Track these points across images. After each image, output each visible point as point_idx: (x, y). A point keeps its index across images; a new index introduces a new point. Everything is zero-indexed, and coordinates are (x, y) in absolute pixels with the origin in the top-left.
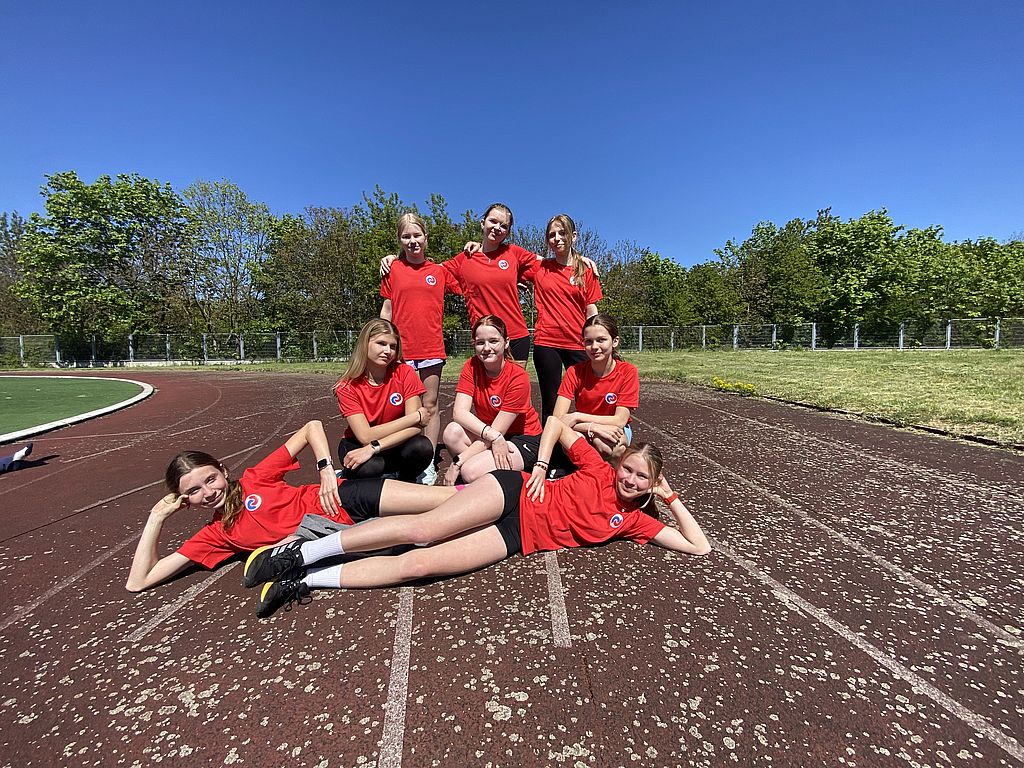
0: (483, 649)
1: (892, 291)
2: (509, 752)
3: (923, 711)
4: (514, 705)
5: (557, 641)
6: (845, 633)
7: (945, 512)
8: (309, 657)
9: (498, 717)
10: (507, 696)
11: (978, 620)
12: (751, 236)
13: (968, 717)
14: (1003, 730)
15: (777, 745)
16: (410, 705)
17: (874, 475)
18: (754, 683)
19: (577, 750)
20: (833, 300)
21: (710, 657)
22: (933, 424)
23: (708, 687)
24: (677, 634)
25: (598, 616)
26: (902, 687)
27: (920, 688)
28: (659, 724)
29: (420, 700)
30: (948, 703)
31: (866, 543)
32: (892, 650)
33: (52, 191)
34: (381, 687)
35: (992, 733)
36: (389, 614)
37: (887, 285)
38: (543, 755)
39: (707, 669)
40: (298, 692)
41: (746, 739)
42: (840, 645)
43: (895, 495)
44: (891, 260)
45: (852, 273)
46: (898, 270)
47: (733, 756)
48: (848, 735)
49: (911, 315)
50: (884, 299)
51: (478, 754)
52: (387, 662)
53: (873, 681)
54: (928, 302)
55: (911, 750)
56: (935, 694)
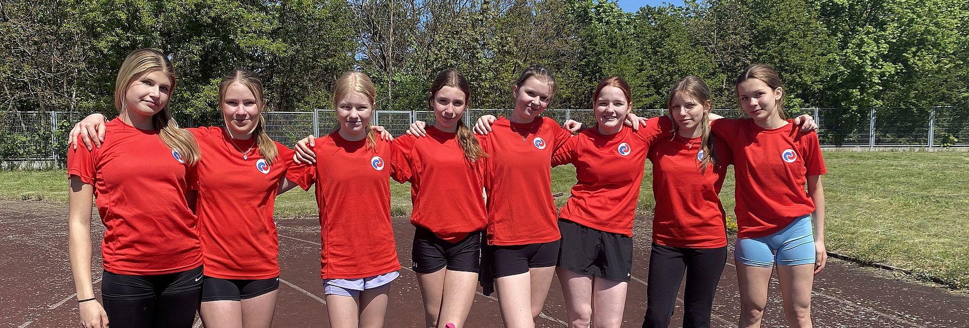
20: (842, 73)
49: (943, 98)
50: (909, 75)
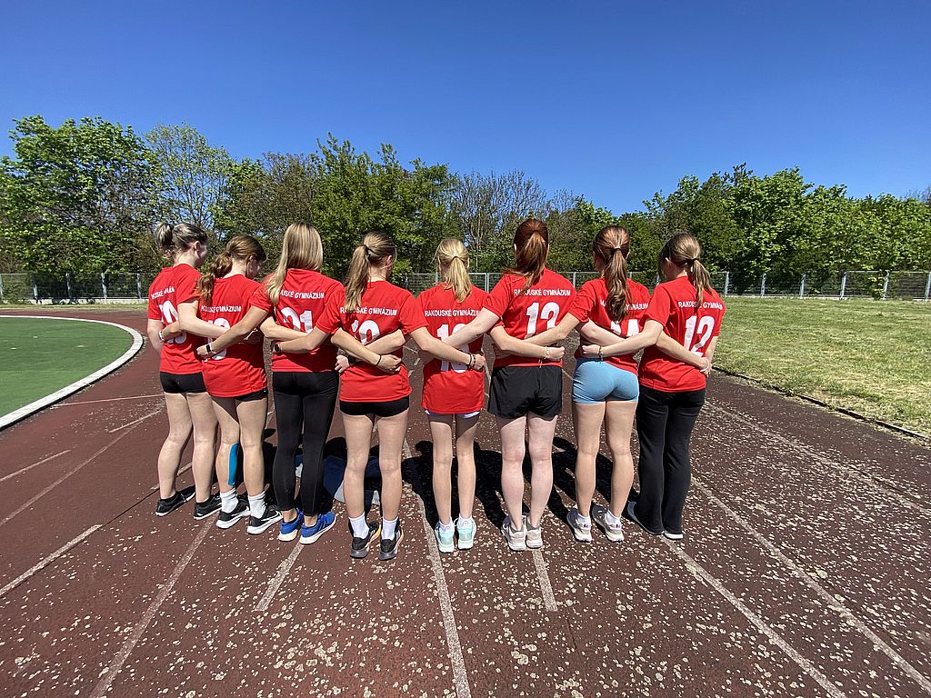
0: (500, 613)
1: (798, 245)
2: (532, 685)
3: (774, 656)
4: (530, 654)
5: (548, 607)
6: (731, 599)
7: (811, 492)
8: (388, 621)
9: (521, 662)
10: (523, 647)
11: (818, 588)
12: (677, 189)
13: (800, 660)
14: (820, 670)
15: (687, 678)
16: (465, 655)
17: (764, 453)
18: (673, 637)
19: (571, 683)
20: (746, 251)
21: (646, 618)
22: (816, 395)
23: (644, 639)
24: (625, 601)
25: (571, 586)
26: (764, 638)
27: (775, 640)
28: (618, 665)
29: (470, 651)
30: (789, 651)
31: (752, 521)
32: (760, 612)
33: (21, 135)
34: (443, 642)
35: (813, 672)
36: (430, 586)
37: (794, 240)
38: (553, 686)
39: (644, 627)
40: (390, 646)
41: (669, 674)
42: (728, 608)
43: (777, 473)
44: (799, 216)
45: (764, 227)
46: (805, 226)
47: (662, 685)
48: (728, 671)
49: (812, 266)
50: (790, 251)
51: (515, 687)
52: (441, 623)
53: (746, 635)
54: (827, 255)
55: (763, 682)
56: (782, 644)
